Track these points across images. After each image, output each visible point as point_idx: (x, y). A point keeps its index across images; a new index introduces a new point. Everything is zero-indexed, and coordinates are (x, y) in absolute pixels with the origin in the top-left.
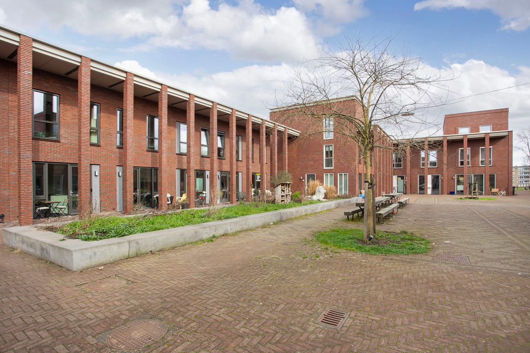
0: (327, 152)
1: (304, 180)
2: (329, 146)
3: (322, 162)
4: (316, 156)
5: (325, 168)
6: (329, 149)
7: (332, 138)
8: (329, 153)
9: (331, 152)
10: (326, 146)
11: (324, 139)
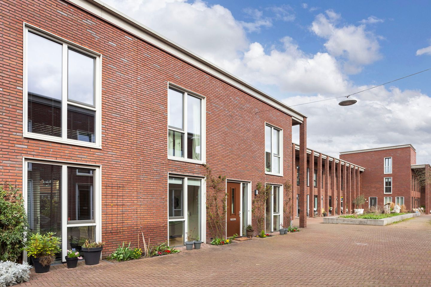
0: (386, 183)
1: (367, 201)
2: (388, 179)
3: (383, 189)
4: (378, 185)
5: (385, 193)
6: (388, 180)
7: (391, 173)
8: (388, 183)
9: (390, 183)
10: (385, 179)
11: (385, 173)
